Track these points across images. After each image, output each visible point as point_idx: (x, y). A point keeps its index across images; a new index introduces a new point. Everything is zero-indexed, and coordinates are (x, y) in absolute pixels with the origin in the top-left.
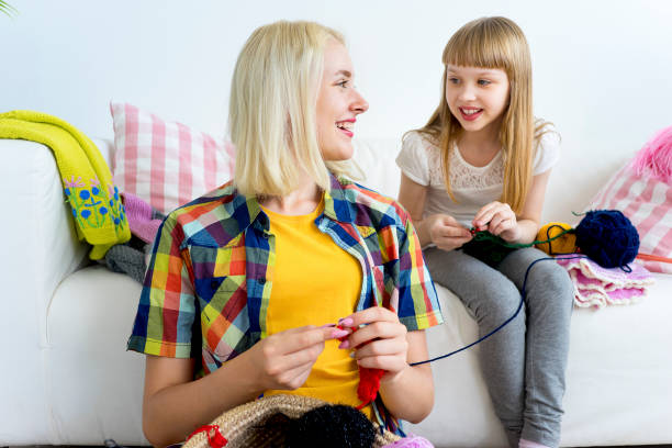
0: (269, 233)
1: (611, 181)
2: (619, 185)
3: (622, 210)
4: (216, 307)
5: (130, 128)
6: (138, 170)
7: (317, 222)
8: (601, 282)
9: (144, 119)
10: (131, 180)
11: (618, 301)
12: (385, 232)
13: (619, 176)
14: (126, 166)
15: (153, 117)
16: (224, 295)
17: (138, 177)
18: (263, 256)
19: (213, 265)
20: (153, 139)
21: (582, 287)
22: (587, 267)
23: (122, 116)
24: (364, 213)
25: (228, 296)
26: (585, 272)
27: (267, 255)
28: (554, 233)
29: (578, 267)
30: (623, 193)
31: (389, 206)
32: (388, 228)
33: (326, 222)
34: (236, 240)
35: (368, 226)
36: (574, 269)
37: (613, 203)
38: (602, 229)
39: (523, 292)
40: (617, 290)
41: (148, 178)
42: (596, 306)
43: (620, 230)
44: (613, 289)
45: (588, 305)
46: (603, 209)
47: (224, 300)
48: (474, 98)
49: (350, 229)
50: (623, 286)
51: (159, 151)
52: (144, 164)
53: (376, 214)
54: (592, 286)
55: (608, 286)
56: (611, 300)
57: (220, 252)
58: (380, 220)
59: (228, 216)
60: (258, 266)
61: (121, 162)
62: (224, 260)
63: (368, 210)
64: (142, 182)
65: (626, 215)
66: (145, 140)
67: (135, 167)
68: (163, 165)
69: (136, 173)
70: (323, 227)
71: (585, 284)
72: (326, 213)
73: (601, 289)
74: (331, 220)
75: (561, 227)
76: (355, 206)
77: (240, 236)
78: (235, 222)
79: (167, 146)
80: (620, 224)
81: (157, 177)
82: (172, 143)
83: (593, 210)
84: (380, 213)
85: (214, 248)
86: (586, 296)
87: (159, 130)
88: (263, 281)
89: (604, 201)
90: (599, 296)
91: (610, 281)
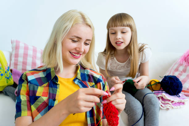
0: (58, 83)
1: (173, 66)
2: (175, 67)
3: (176, 76)
4: (35, 107)
5: (17, 48)
6: (19, 61)
7: (74, 80)
8: (170, 100)
9: (22, 45)
10: (16, 64)
11: (176, 107)
12: (99, 84)
13: (175, 64)
14: (15, 60)
15: (25, 44)
16: (39, 103)
17: (18, 63)
18: (55, 91)
19: (36, 91)
20: (24, 51)
21: (163, 102)
22: (165, 96)
23: (15, 44)
24: (91, 78)
25: (40, 104)
26: (164, 97)
27: (56, 90)
28: (153, 83)
29: (161, 96)
30: (177, 70)
31: (100, 76)
32: (100, 83)
33: (77, 80)
34: (46, 84)
35: (92, 82)
36: (160, 96)
37: (173, 73)
38: (170, 82)
39: (143, 105)
40: (175, 103)
41: (21, 64)
42: (168, 109)
43: (176, 82)
44: (174, 103)
45: (165, 108)
46: (170, 75)
47: (38, 104)
48: (121, 38)
49: (85, 83)
50: (177, 102)
51: (26, 55)
52: (21, 59)
53: (95, 78)
54: (167, 102)
55: (172, 102)
56: (173, 107)
57: (39, 88)
58: (97, 80)
59: (44, 76)
60: (53, 94)
61: (13, 59)
62: (40, 91)
63: (93, 76)
64: (19, 65)
65: (177, 77)
66: (21, 52)
67: (17, 60)
68: (27, 59)
69: (17, 62)
70: (76, 82)
71: (165, 101)
72: (78, 77)
73: (170, 103)
74: (79, 80)
75: (155, 81)
76: (88, 75)
77: (47, 83)
78: (46, 78)
79: (29, 53)
80: (176, 80)
81: (25, 63)
82: (30, 52)
83: (167, 76)
84: (97, 78)
85: (37, 86)
86: (165, 105)
87: (26, 48)
88: (54, 100)
89: (170, 72)
90: (169, 105)
91: (173, 100)
